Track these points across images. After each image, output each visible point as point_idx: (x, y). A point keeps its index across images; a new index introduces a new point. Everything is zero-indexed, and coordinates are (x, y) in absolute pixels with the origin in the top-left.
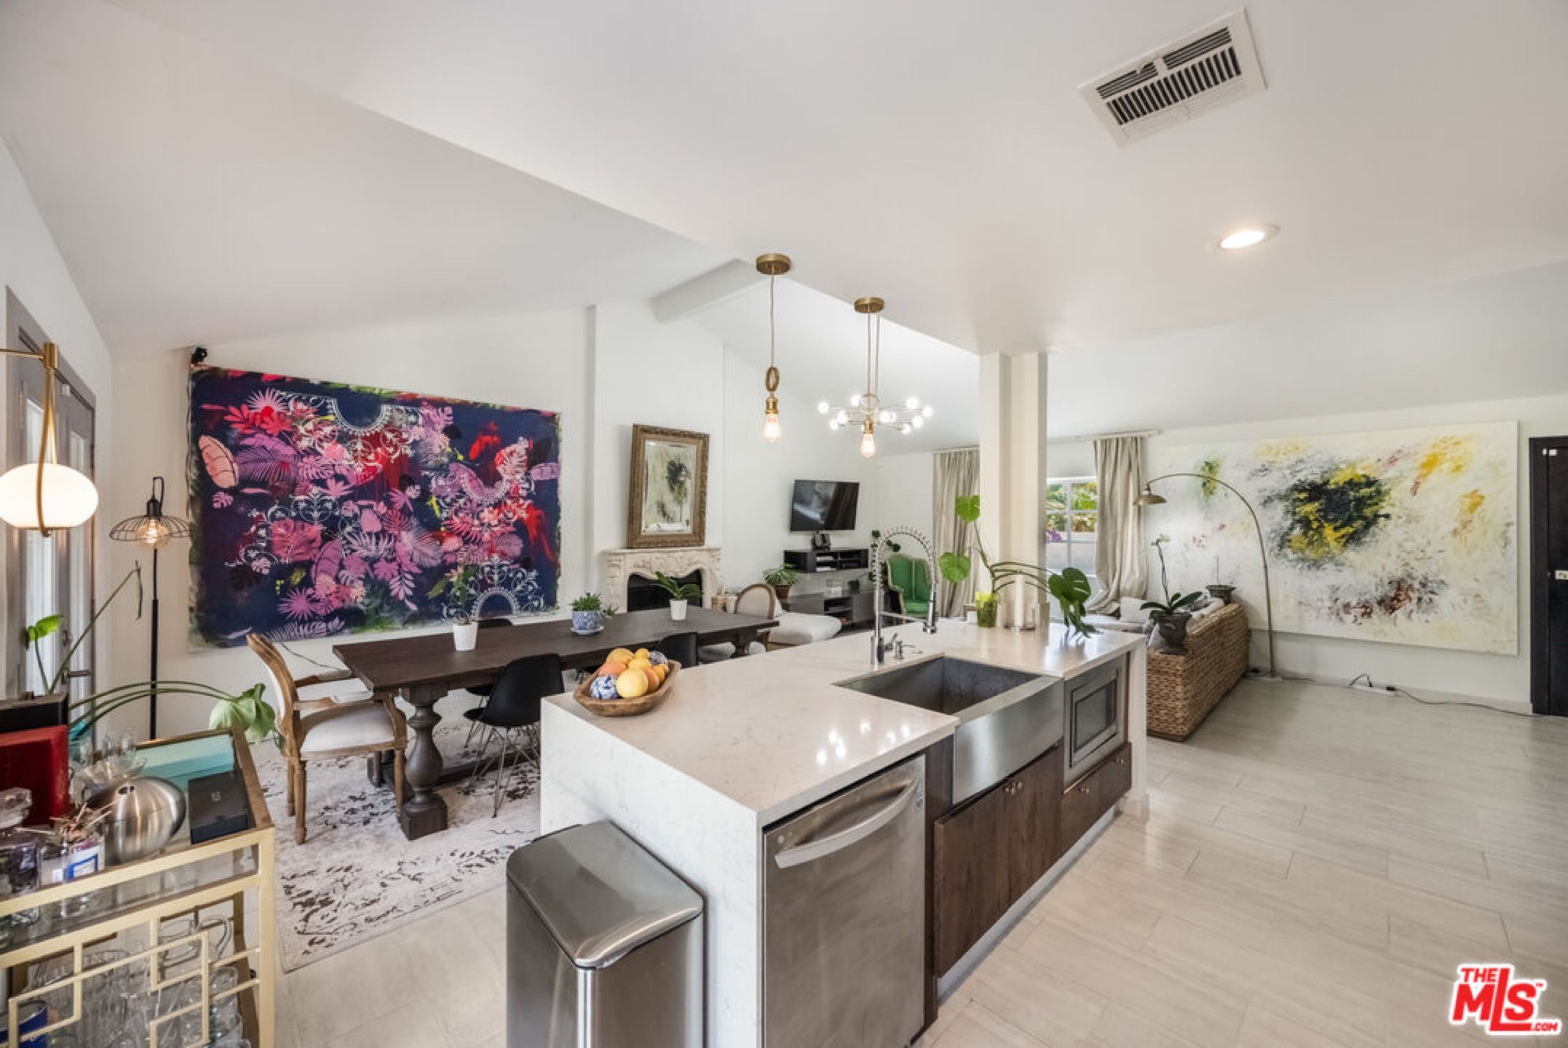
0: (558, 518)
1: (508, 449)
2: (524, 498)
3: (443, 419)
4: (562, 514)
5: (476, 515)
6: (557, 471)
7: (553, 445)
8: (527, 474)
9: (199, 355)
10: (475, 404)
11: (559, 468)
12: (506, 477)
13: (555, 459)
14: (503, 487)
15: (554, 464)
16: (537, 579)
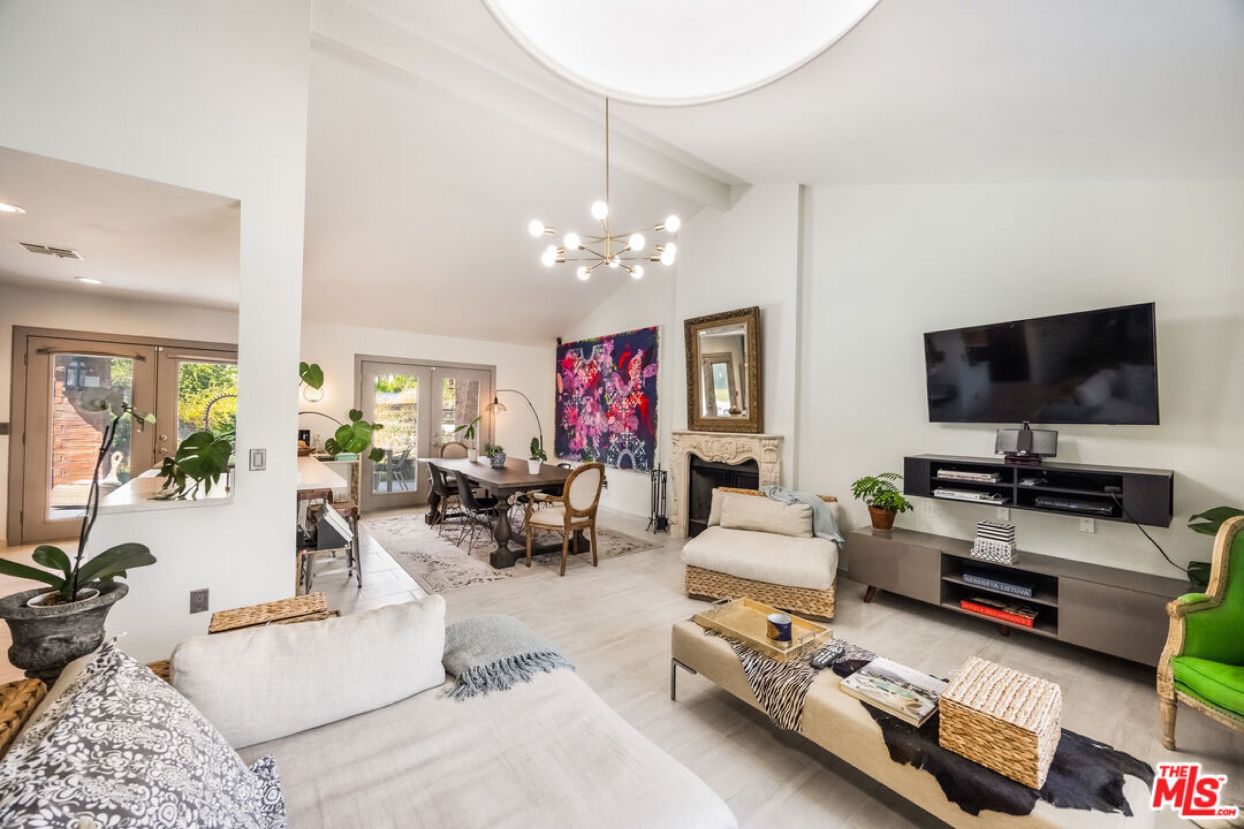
0: (656, 404)
1: (633, 359)
2: (641, 391)
3: (609, 346)
4: (659, 402)
5: (620, 402)
6: (655, 370)
7: (654, 351)
8: (642, 374)
9: (559, 341)
10: (622, 334)
11: (657, 367)
12: (632, 378)
13: (656, 362)
14: (632, 384)
15: (654, 364)
16: (645, 447)
